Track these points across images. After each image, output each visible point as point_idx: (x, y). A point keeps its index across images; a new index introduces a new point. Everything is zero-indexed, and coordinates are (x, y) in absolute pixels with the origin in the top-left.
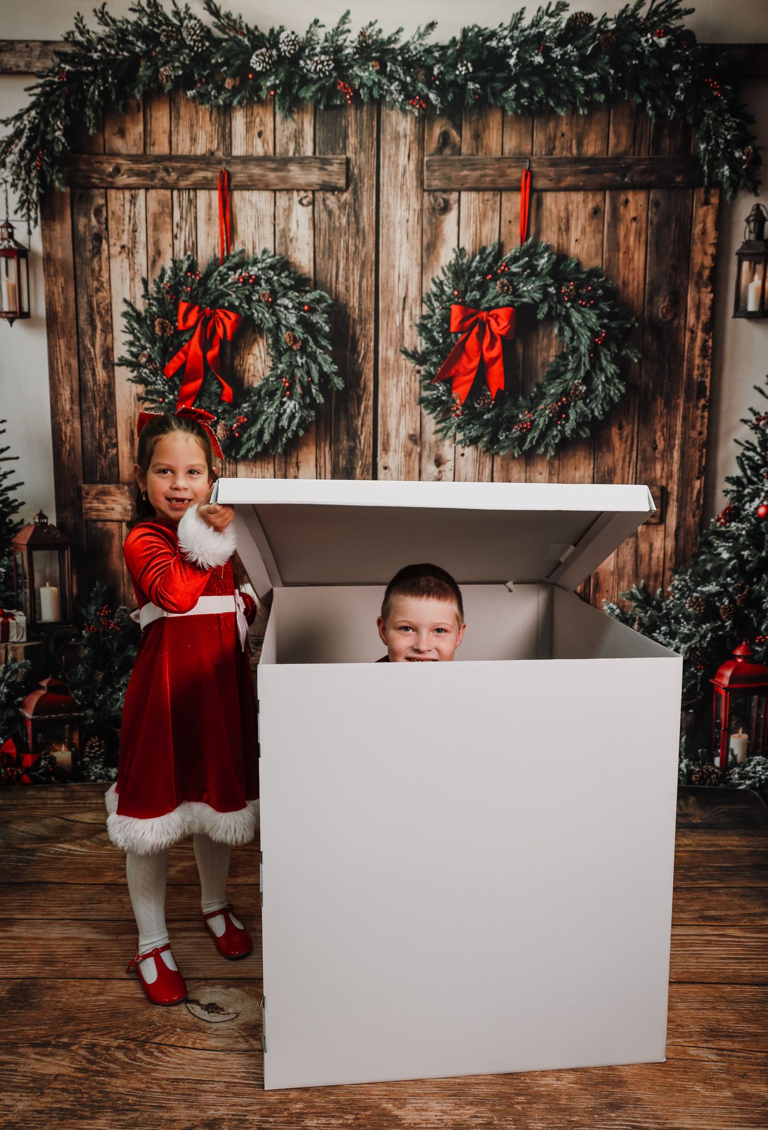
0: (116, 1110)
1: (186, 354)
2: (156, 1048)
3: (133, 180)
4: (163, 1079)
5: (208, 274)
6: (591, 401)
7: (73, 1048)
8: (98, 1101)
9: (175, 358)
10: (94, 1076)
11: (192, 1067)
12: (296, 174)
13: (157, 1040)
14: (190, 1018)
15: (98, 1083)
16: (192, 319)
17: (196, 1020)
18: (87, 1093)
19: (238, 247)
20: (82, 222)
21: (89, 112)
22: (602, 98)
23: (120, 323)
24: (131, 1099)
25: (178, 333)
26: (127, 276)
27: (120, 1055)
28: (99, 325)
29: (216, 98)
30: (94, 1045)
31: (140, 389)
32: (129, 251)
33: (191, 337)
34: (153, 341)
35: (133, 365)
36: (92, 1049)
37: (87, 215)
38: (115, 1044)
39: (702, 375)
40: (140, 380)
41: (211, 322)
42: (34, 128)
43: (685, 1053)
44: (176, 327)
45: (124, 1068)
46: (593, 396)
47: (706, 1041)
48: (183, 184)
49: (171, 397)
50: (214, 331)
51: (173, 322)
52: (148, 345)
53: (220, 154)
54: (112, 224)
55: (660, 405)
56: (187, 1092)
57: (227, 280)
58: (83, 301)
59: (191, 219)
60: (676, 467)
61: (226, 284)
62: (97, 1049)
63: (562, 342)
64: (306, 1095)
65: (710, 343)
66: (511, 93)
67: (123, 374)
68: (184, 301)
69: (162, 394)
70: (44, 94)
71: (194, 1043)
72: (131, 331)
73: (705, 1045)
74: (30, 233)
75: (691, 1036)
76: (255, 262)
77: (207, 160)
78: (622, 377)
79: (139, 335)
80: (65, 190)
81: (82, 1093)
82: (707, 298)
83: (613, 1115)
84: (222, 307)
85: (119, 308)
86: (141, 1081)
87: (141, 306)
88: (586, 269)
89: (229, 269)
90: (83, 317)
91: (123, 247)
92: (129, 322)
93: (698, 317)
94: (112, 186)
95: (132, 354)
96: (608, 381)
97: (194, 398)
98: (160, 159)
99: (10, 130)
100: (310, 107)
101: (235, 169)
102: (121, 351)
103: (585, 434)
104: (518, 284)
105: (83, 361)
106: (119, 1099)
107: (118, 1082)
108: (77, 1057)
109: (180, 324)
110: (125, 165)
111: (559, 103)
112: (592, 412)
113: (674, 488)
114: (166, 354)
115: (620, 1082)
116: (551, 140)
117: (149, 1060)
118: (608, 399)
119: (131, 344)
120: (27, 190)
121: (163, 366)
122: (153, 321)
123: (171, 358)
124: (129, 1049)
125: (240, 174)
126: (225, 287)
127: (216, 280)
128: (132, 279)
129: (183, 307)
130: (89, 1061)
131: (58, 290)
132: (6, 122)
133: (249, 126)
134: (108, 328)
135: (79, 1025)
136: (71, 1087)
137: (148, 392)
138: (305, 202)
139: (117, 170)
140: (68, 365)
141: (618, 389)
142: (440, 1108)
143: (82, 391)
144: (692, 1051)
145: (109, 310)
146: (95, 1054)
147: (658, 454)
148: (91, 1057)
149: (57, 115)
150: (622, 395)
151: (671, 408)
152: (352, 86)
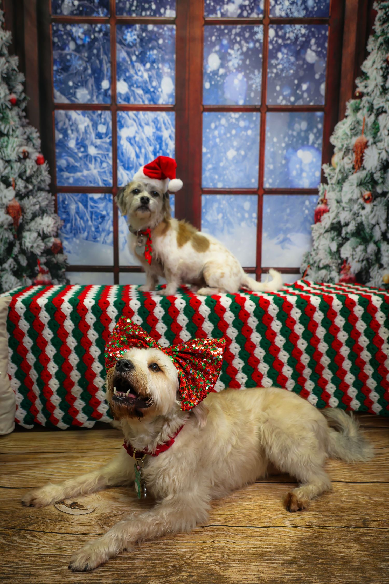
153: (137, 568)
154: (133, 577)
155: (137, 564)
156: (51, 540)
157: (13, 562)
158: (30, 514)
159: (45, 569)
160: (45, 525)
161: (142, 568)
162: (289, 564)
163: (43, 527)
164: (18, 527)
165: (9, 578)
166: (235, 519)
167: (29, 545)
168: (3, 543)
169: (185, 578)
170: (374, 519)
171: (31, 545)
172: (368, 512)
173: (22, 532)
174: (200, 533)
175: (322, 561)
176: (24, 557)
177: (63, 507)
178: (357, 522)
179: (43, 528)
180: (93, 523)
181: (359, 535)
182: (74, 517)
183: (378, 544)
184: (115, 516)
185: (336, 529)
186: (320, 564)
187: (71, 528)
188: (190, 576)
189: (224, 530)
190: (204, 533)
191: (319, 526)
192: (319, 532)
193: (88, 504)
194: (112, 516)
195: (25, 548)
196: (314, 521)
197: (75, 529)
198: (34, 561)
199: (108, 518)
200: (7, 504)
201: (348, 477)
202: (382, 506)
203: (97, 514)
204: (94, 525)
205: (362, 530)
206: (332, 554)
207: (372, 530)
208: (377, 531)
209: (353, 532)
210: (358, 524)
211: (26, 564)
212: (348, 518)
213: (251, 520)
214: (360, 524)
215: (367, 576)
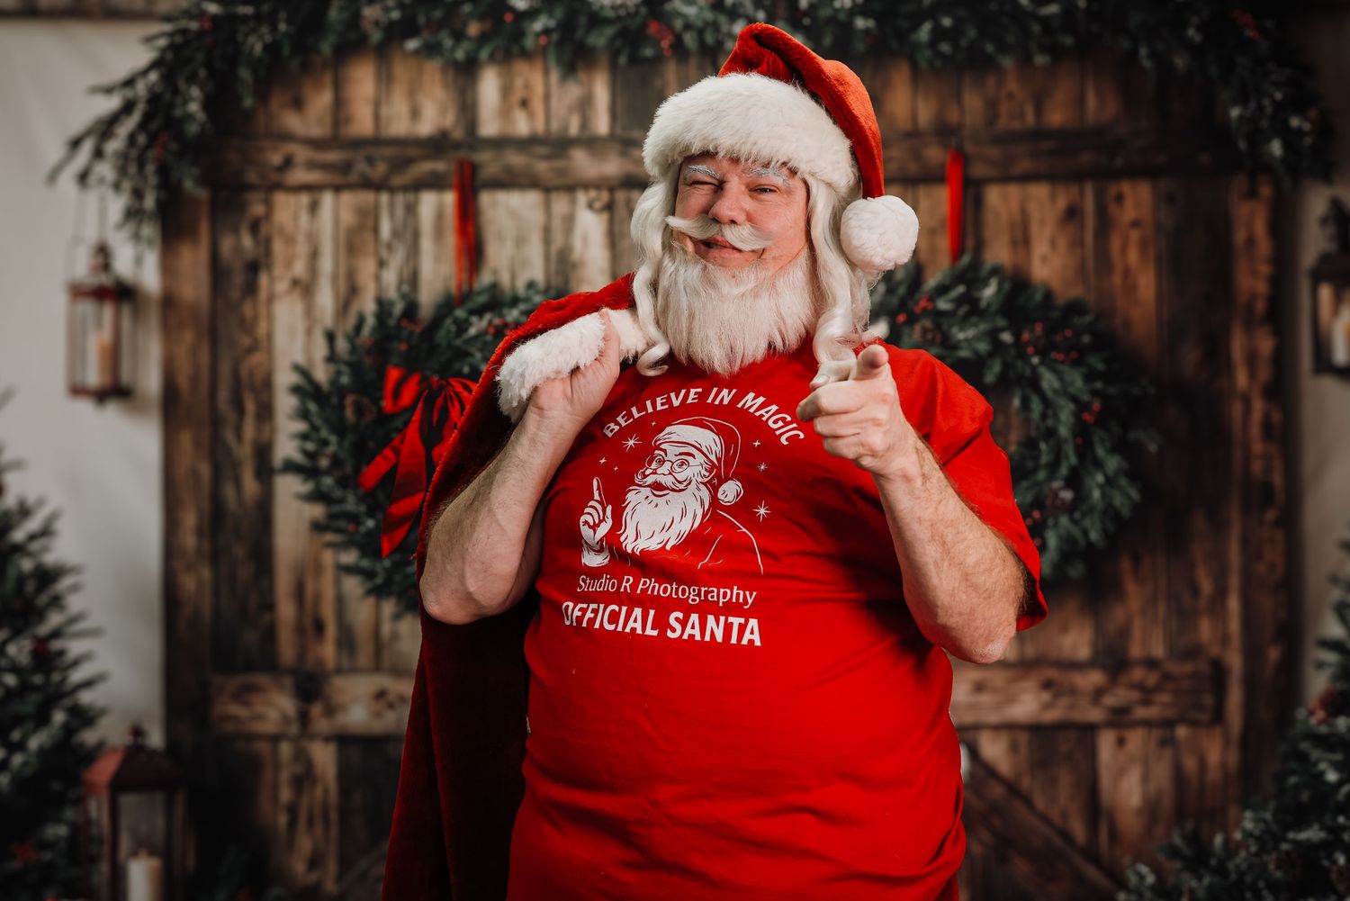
1: (397, 452)
3: (313, 177)
5: (437, 322)
6: (1084, 515)
9: (378, 458)
12: (582, 163)
16: (407, 397)
19: (485, 279)
20: (227, 244)
21: (245, 73)
22: (1068, 40)
23: (285, 403)
25: (384, 418)
26: (300, 326)
28: (250, 407)
29: (453, 49)
31: (317, 511)
32: (305, 288)
33: (407, 424)
34: (340, 429)
35: (307, 471)
37: (236, 231)
39: (1268, 469)
40: (317, 496)
41: (440, 401)
42: (154, 99)
44: (380, 410)
46: (1084, 507)
48: (398, 180)
49: (370, 523)
50: (445, 411)
51: (375, 401)
52: (333, 439)
53: (458, 134)
54: (278, 247)
55: (1199, 522)
57: (466, 330)
58: (225, 369)
59: (409, 236)
60: (1234, 625)
61: (466, 336)
63: (1027, 421)
65: (1276, 417)
66: (924, 32)
67: (289, 488)
68: (397, 366)
69: (354, 519)
70: (173, 47)
72: (303, 414)
74: (139, 261)
76: (515, 301)
77: (438, 145)
78: (1133, 474)
79: (318, 422)
80: (202, 194)
82: (1266, 344)
84: (459, 374)
85: (285, 378)
87: (321, 374)
88: (1060, 301)
89: (472, 312)
90: (224, 395)
91: (295, 283)
92: (303, 401)
93: (1252, 374)
94: (279, 186)
95: (306, 453)
96: (1110, 482)
97: (406, 528)
98: (358, 144)
99: (112, 103)
100: (604, 60)
101: (484, 157)
102: (286, 447)
103: (1076, 571)
104: (951, 326)
105: (222, 465)
109: (386, 404)
110: (301, 153)
111: (1002, 48)
112: (1085, 533)
113: (1235, 661)
114: (362, 452)
116: (992, 106)
118: (1110, 512)
119: (304, 437)
120: (138, 194)
121: (357, 470)
122: (342, 396)
123: (370, 461)
125: (489, 163)
126: (466, 342)
127: (449, 331)
128: (309, 332)
129: (394, 374)
131: (182, 351)
132: (108, 90)
133: (506, 91)
134: (266, 412)
137: (332, 517)
138: (598, 205)
139: (288, 163)
140: (195, 474)
141: (1127, 496)
143: (216, 519)
145: (268, 384)
147: (1203, 602)
149: (192, 79)
150: (1135, 507)
151: (1219, 527)
152: (671, 28)
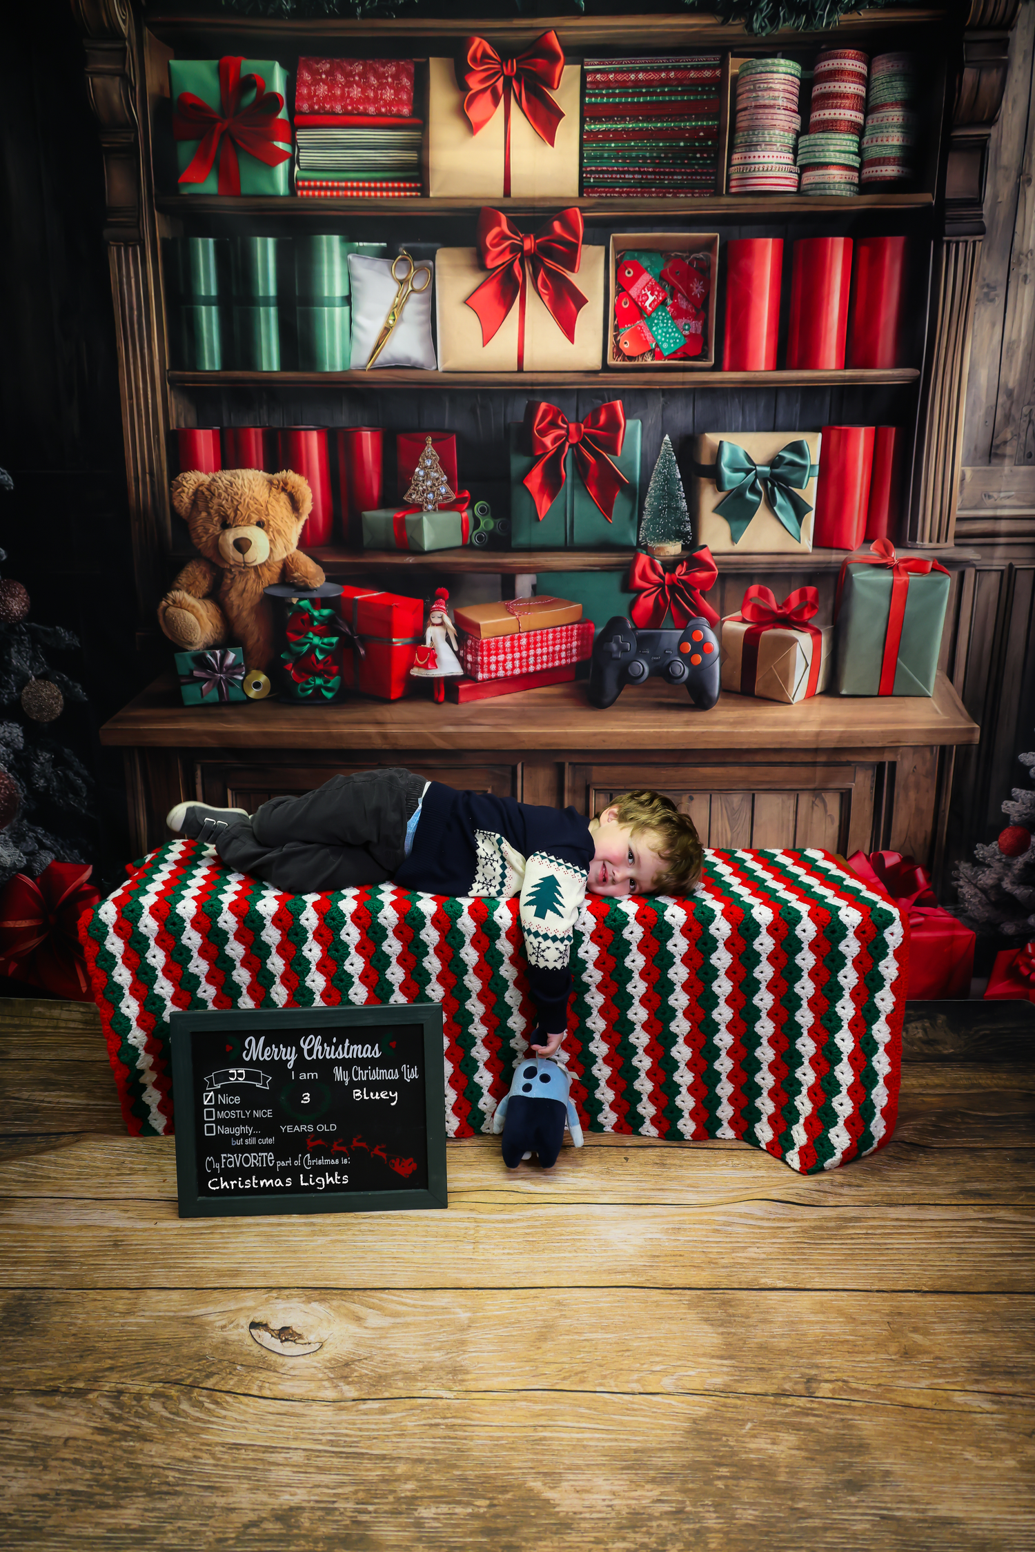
0: (150, 1493)
2: (208, 1397)
4: (217, 1444)
7: (91, 1396)
8: (125, 1480)
10: (119, 1440)
11: (258, 1426)
13: (210, 1383)
14: (255, 1349)
15: (125, 1451)
17: (264, 1352)
18: (110, 1468)
24: (172, 1476)
27: (156, 1406)
30: (121, 1392)
36: (117, 1397)
38: (150, 1390)
43: (948, 1400)
45: (162, 1427)
47: (977, 1382)
56: (251, 1465)
62: (125, 1398)
64: (420, 1469)
71: (261, 1388)
73: (975, 1388)
75: (956, 1374)
81: (102, 1467)
83: (853, 1499)
86: (185, 1446)
106: (155, 1475)
107: (153, 1449)
108: (96, 1411)
115: (861, 1446)
117: (198, 1414)
124: (169, 1398)
130: (114, 1418)
135: (100, 1360)
136: (87, 1457)
142: (608, 1488)
144: (959, 1398)
146: (121, 1406)
148: (116, 1411)
153: (398, 1479)
154: (391, 1498)
155: (399, 1471)
156: (246, 1412)
157: (182, 1460)
158: (207, 1351)
159: (239, 1477)
160: (236, 1379)
161: (408, 1478)
162: (665, 1478)
163: (231, 1382)
164: (188, 1381)
165: (177, 1494)
166: (576, 1374)
167: (209, 1422)
168: (162, 1416)
169: (482, 1510)
170: (827, 1376)
171: (212, 1423)
172: (819, 1360)
173: (196, 1392)
174: (511, 1404)
175: (724, 1471)
176: (200, 1450)
177: (265, 1337)
178: (796, 1383)
179: (230, 1384)
180: (321, 1376)
181: (796, 1414)
182: (287, 1360)
183: (827, 1434)
184: (359, 1360)
185: (756, 1398)
186: (719, 1478)
187: (280, 1387)
188: (491, 1506)
189: (555, 1401)
190: (518, 1404)
191: (725, 1391)
192: (725, 1405)
193: (310, 1332)
194: (354, 1361)
195: (203, 1429)
196: (719, 1381)
197: (287, 1388)
198: (220, 1459)
199: (347, 1365)
200: (165, 1326)
201: (789, 1276)
202: (846, 1347)
203: (329, 1352)
204: (322, 1380)
205: (802, 1402)
206: (744, 1456)
207: (820, 1403)
208: (828, 1406)
209: (786, 1405)
210: (796, 1387)
211: (205, 1464)
212: (781, 1374)
213: (604, 1377)
214: (800, 1388)
215: (800, 1505)
